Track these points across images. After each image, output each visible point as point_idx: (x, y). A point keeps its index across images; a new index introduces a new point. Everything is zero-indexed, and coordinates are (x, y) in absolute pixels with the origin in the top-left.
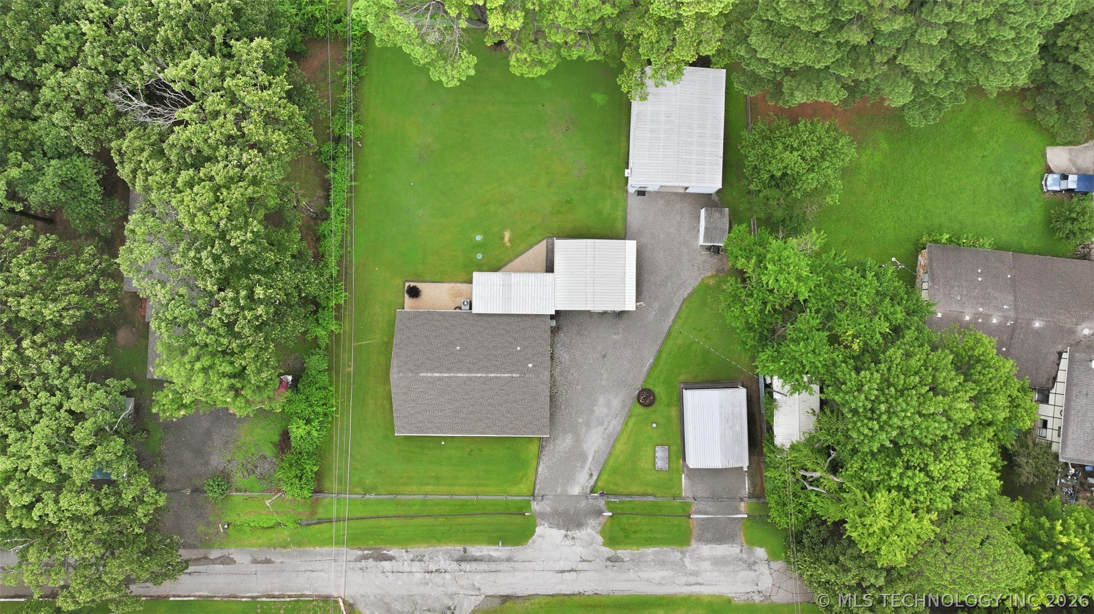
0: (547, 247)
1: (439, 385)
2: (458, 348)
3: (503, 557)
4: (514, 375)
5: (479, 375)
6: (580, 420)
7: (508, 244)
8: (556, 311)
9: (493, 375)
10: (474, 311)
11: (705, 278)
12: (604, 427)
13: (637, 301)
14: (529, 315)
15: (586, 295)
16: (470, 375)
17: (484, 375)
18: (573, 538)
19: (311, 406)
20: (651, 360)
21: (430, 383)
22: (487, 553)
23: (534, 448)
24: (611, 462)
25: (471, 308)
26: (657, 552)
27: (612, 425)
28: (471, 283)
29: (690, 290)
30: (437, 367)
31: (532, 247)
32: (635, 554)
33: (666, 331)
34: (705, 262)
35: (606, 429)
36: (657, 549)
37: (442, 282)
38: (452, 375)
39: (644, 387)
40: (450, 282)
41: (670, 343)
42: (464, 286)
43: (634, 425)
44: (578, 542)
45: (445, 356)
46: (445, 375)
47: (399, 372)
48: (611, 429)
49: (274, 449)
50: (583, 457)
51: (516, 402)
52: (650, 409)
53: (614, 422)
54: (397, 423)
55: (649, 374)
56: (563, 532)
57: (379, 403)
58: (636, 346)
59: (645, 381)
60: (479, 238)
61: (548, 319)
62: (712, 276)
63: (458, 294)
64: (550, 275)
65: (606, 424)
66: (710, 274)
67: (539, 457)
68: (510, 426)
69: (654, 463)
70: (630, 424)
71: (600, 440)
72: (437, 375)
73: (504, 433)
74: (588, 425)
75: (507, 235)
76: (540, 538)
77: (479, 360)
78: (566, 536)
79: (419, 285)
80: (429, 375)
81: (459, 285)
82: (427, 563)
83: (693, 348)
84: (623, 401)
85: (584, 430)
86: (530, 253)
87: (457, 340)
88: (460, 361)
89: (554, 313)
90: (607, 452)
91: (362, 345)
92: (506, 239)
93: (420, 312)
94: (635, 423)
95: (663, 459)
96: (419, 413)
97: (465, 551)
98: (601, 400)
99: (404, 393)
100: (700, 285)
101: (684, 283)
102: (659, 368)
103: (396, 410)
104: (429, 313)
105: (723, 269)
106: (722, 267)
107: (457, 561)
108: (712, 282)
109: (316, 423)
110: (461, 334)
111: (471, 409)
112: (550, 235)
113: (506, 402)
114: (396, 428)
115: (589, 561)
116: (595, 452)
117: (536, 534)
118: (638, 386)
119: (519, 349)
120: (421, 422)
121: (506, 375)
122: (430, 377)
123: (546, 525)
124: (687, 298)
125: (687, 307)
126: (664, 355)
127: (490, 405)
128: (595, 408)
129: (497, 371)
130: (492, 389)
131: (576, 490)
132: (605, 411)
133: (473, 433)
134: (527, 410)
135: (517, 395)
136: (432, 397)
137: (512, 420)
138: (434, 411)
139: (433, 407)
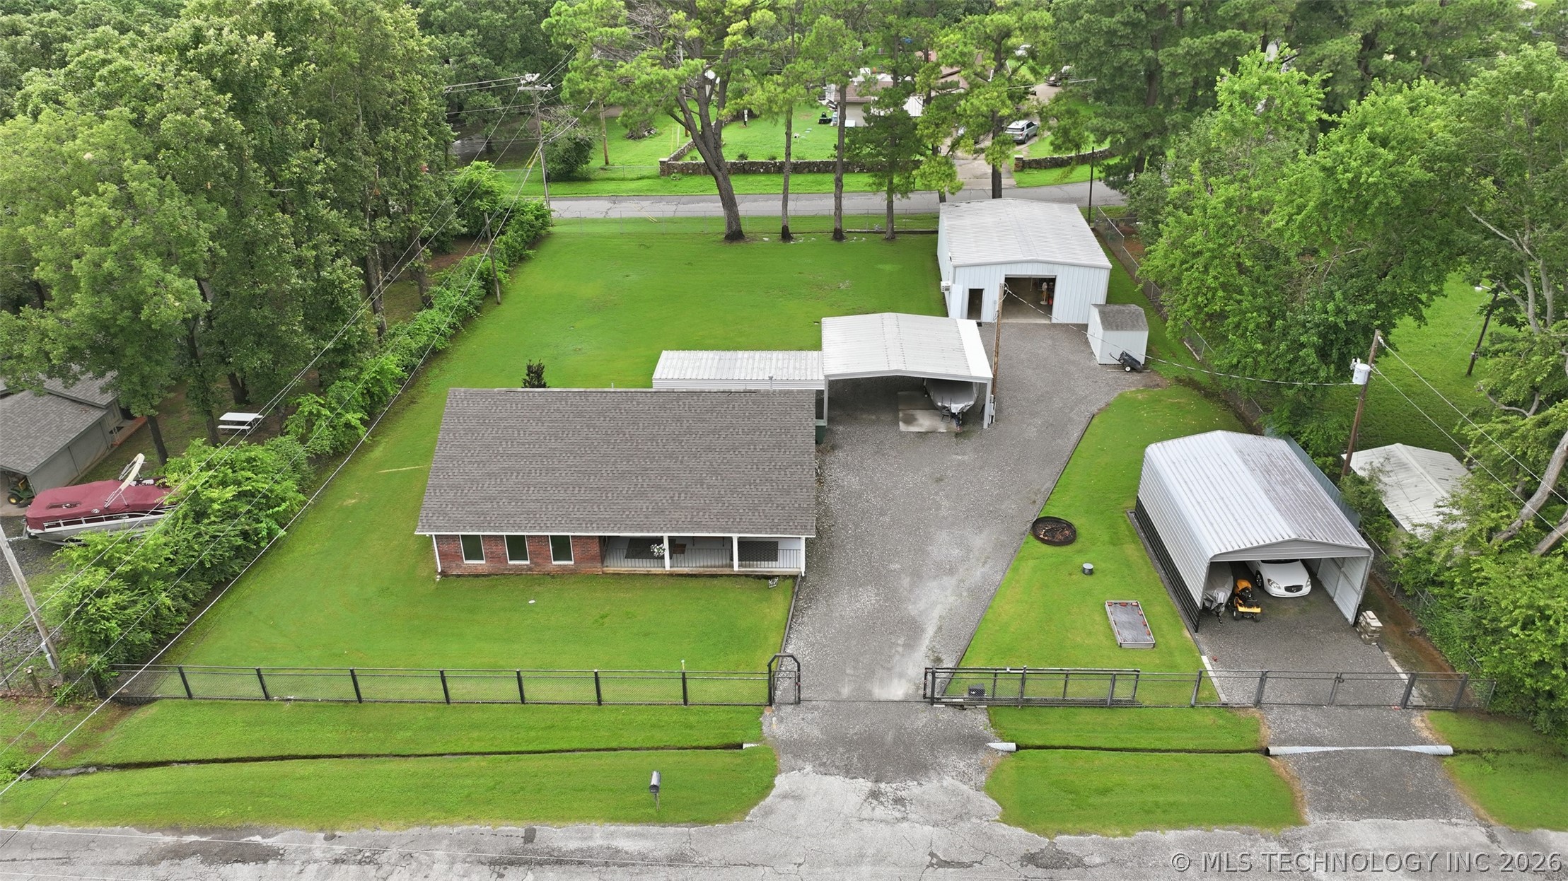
3: (657, 854)
6: (894, 566)
11: (1124, 392)
18: (899, 801)
22: (604, 843)
26: (1195, 841)
27: (978, 573)
28: (655, 361)
29: (1101, 405)
32: (1119, 847)
34: (1117, 378)
35: (963, 581)
36: (1192, 833)
39: (1045, 512)
43: (1033, 572)
44: (914, 812)
48: (975, 580)
50: (911, 627)
51: (734, 449)
52: (1069, 548)
53: (981, 570)
54: (428, 503)
56: (865, 785)
62: (1139, 391)
64: (815, 353)
65: (962, 572)
66: (1134, 389)
67: (787, 628)
68: (716, 508)
69: (1112, 636)
70: (1025, 570)
71: (953, 599)
74: (916, 574)
76: (790, 802)
78: (875, 795)
82: (387, 868)
84: (997, 539)
85: (906, 581)
90: (973, 617)
91: (397, 471)
94: (1037, 570)
95: (1132, 626)
97: (530, 837)
98: (944, 537)
99: (468, 431)
103: (438, 470)
105: (1157, 385)
106: (1154, 383)
107: (493, 863)
113: (709, 449)
114: (422, 517)
115: (960, 865)
117: (774, 792)
118: (1032, 505)
120: (491, 499)
123: (809, 768)
124: (1098, 413)
127: (671, 456)
130: (679, 420)
131: (898, 690)
133: (619, 528)
134: (761, 467)
135: (737, 434)
136: (534, 437)
137: (722, 493)
138: (530, 473)
139: (531, 464)
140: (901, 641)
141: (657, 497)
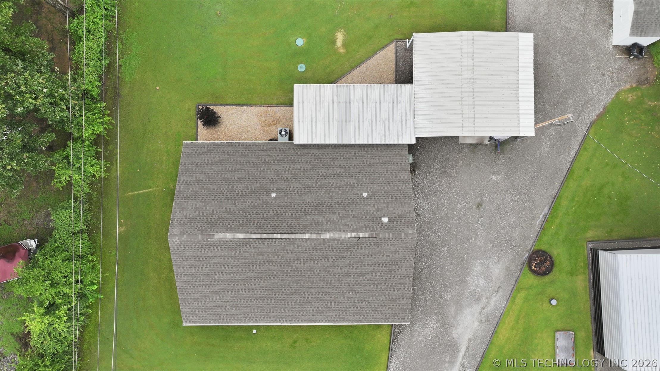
0: (396, 53)
1: (245, 251)
2: (274, 195)
4: (361, 235)
5: (307, 236)
6: (448, 296)
7: (342, 50)
8: (417, 138)
9: (328, 236)
10: (297, 141)
11: (622, 91)
12: (482, 305)
13: (536, 123)
14: (377, 146)
15: (462, 114)
16: (293, 236)
17: (314, 236)
19: (54, 285)
20: (546, 210)
21: (232, 249)
23: (383, 338)
24: (494, 352)
25: (291, 138)
27: (492, 302)
28: (291, 105)
29: (600, 109)
30: (242, 225)
31: (375, 53)
33: (566, 168)
34: (620, 69)
35: (483, 308)
37: (250, 105)
38: (265, 236)
39: (537, 248)
40: (261, 105)
41: (572, 185)
42: (281, 110)
43: (524, 302)
45: (254, 207)
46: (254, 236)
47: (183, 233)
48: (490, 308)
49: (16, 343)
50: (453, 348)
51: (363, 275)
52: (546, 278)
53: (495, 299)
54: (184, 309)
55: (543, 229)
57: (163, 276)
58: (524, 191)
59: (538, 239)
60: (300, 42)
61: (406, 152)
62: (632, 89)
63: (274, 122)
64: (408, 86)
65: (484, 301)
66: (628, 86)
67: (390, 349)
68: (353, 310)
69: (554, 356)
70: (519, 300)
71: (476, 324)
72: (241, 236)
73: (344, 320)
74: (459, 304)
75: (340, 37)
77: (306, 213)
79: (219, 110)
80: (229, 236)
81: (274, 109)
83: (606, 191)
84: (507, 268)
85: (453, 309)
86: (373, 61)
87: (272, 183)
88: (277, 215)
89: (413, 142)
90: (486, 340)
91: (139, 194)
92: (339, 43)
93: (217, 144)
94: (526, 300)
95: (566, 349)
96: (216, 293)
98: (477, 268)
99: (191, 266)
100: (613, 102)
101: (591, 99)
102: (557, 221)
103: (182, 290)
104: (230, 145)
105: (647, 79)
106: (645, 76)
108: (631, 97)
109: (62, 311)
110: (278, 174)
111: (295, 287)
112: (401, 37)
113: (347, 275)
114: (183, 315)
116: (470, 340)
118: (529, 245)
119: (365, 194)
120: (220, 306)
121: (349, 235)
122: (231, 240)
124: (595, 121)
125: (596, 134)
126: (564, 203)
127: (324, 280)
128: (468, 278)
129: (334, 231)
130: (326, 257)
132: (482, 282)
133: (298, 321)
134: (379, 286)
135: (364, 266)
136: (235, 269)
137: (356, 301)
138: (238, 291)
139: (238, 285)
140: (447, 360)
141: (317, 304)
